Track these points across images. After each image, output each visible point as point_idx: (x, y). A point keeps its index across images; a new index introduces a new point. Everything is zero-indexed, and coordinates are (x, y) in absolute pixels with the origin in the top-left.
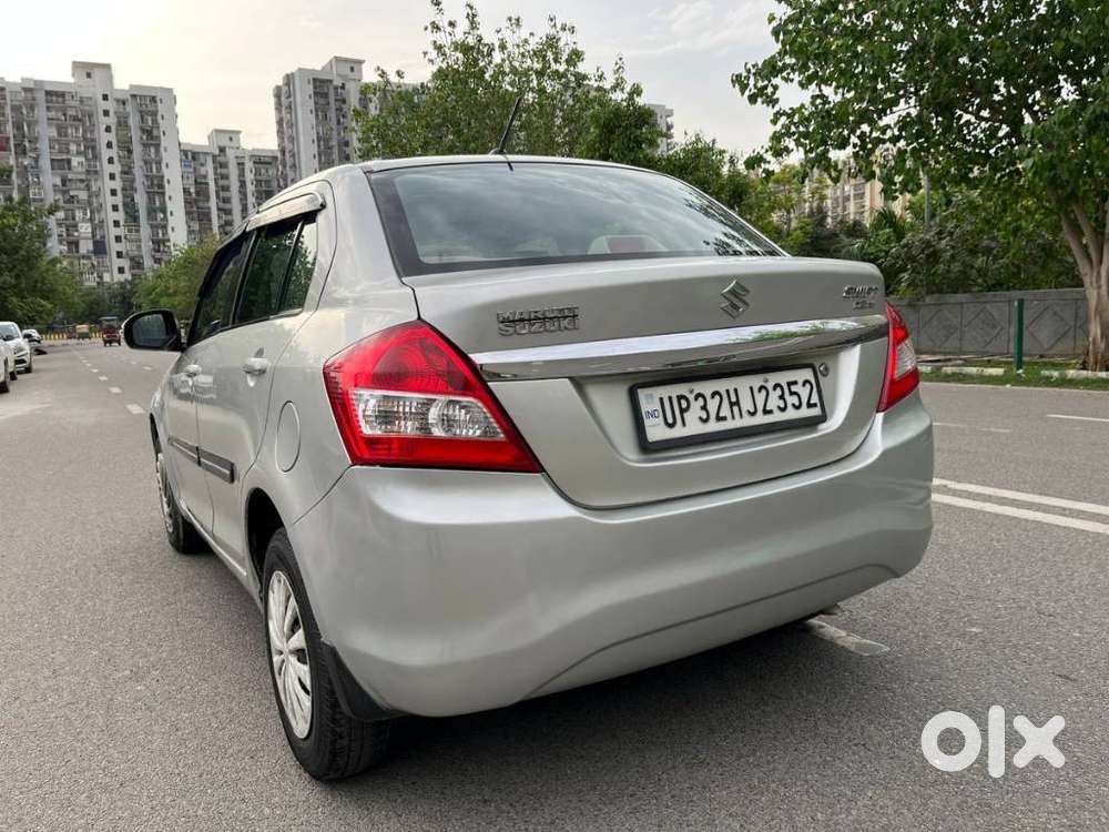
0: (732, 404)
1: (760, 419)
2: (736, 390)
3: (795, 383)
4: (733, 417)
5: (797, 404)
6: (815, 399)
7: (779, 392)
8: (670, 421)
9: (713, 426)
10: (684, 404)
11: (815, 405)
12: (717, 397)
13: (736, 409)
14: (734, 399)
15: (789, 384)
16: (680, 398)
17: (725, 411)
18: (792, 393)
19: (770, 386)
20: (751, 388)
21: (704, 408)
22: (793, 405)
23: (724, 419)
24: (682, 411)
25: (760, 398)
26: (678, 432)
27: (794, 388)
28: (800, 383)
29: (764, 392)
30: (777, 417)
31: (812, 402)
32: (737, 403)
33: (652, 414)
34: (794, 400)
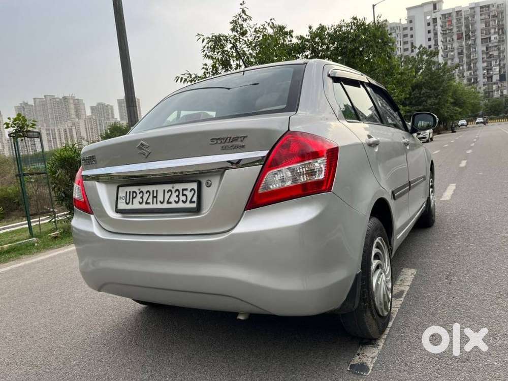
0: (154, 197)
1: (165, 206)
2: (157, 191)
3: (186, 190)
4: (153, 203)
5: (185, 200)
6: (195, 199)
7: (177, 193)
8: (128, 202)
9: (144, 206)
10: (135, 195)
11: (194, 202)
12: (148, 193)
13: (155, 199)
14: (155, 195)
15: (183, 190)
16: (134, 192)
17: (150, 200)
18: (183, 195)
19: (173, 190)
20: (164, 191)
21: (142, 198)
22: (183, 201)
23: (149, 203)
24: (133, 198)
25: (167, 196)
26: (130, 207)
27: (185, 192)
28: (189, 190)
29: (170, 193)
30: (174, 205)
31: (193, 200)
32: (156, 197)
33: (121, 198)
34: (184, 198)
